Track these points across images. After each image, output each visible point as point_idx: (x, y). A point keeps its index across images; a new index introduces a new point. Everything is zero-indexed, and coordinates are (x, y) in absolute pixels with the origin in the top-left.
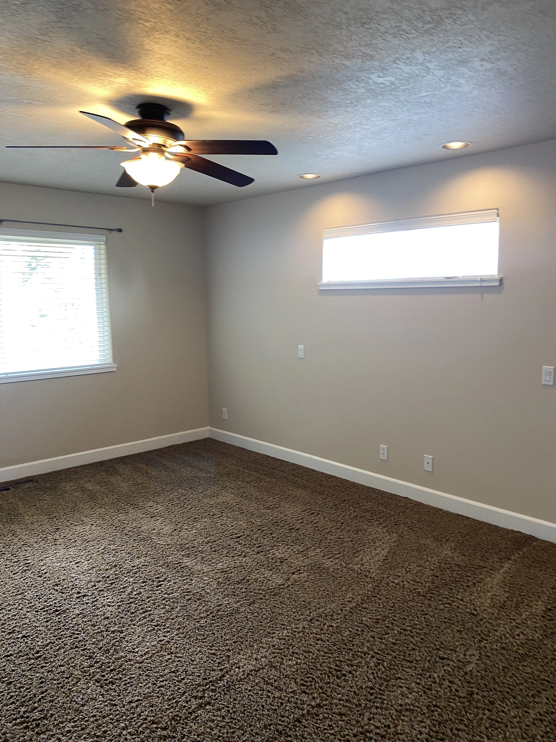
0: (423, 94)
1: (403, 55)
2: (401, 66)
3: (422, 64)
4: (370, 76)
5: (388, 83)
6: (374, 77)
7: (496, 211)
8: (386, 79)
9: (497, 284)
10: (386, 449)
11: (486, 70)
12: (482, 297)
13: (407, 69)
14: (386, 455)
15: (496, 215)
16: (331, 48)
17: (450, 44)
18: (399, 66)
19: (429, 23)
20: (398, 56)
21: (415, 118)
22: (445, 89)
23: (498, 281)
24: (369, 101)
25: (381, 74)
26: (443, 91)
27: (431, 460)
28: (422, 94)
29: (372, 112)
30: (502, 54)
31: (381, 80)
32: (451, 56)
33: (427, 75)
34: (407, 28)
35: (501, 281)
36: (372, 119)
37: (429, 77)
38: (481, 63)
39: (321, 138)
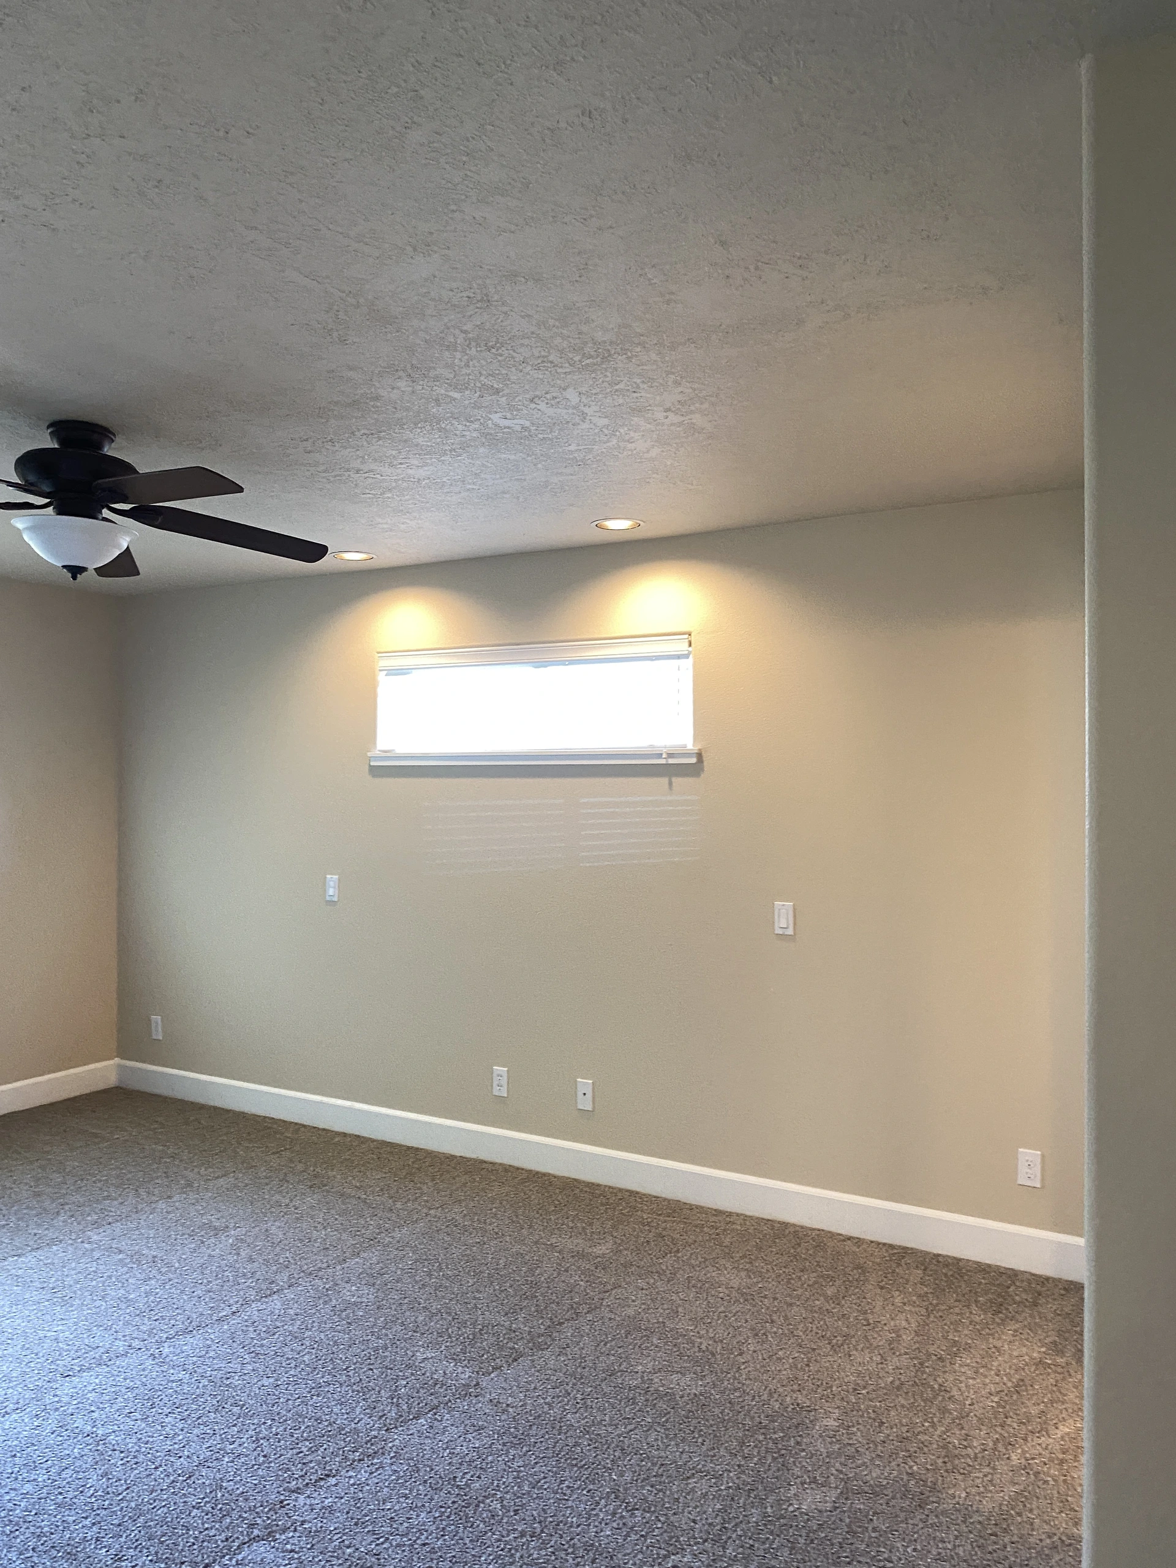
0: (573, 447)
1: (547, 393)
2: (542, 406)
3: (574, 408)
4: (490, 416)
5: (518, 428)
6: (495, 417)
7: (686, 636)
8: (516, 421)
9: (694, 760)
10: (505, 1075)
11: (672, 425)
12: (670, 784)
13: (550, 411)
14: (506, 1087)
15: (687, 644)
16: (432, 374)
17: (621, 386)
18: (538, 407)
19: (591, 357)
20: (537, 393)
21: (555, 479)
22: (608, 444)
23: (695, 755)
24: (482, 450)
25: (509, 415)
26: (605, 446)
27: (591, 1088)
28: (571, 448)
29: (483, 465)
30: (697, 405)
31: (507, 423)
32: (621, 401)
33: (581, 423)
34: (557, 361)
35: (699, 755)
36: (483, 476)
37: (585, 426)
38: (665, 414)
39: (389, 498)
